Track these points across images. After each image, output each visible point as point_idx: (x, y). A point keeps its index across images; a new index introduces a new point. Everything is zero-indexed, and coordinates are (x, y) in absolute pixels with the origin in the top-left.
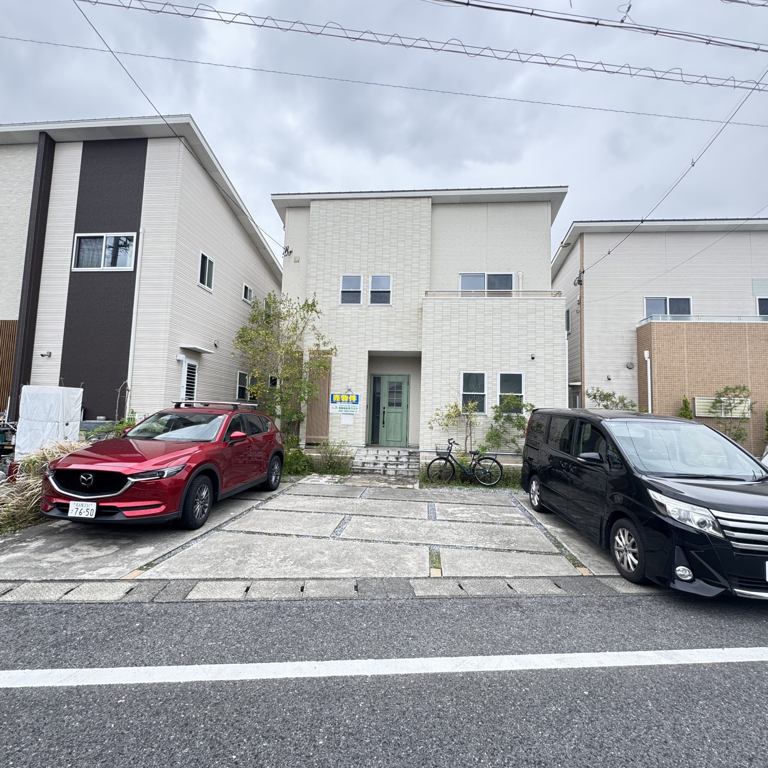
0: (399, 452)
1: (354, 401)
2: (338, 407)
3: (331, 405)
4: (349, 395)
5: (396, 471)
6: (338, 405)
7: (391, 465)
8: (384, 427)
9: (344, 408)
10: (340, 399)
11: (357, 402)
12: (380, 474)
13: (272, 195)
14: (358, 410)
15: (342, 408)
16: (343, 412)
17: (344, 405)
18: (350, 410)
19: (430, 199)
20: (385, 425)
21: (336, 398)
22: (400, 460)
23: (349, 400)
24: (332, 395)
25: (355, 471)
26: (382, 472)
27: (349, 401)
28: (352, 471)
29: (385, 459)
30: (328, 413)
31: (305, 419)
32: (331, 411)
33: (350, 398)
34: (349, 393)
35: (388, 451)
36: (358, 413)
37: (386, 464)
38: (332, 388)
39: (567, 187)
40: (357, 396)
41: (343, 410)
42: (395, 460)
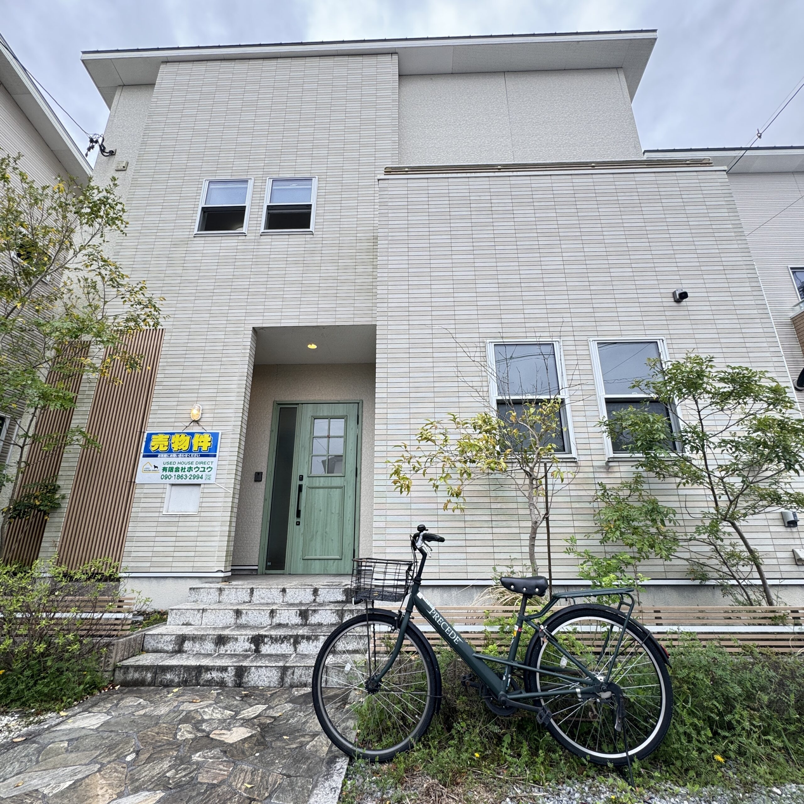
0: (315, 592)
1: (204, 448)
2: (160, 468)
3: (143, 462)
4: (192, 435)
5: (284, 670)
6: (160, 461)
7: (275, 640)
8: (298, 524)
9: (177, 470)
10: (170, 445)
11: (211, 452)
12: (222, 684)
13: (84, 52)
14: (213, 473)
15: (171, 470)
16: (173, 481)
17: (176, 461)
18: (192, 473)
19: (395, 57)
20: (301, 520)
21: (158, 443)
22: (314, 619)
23: (191, 445)
24: (150, 436)
25: (134, 675)
26: (229, 677)
27: (190, 450)
28: (119, 675)
29: (265, 620)
30: (132, 482)
31: (65, 505)
32: (140, 478)
33: (195, 442)
34: (195, 429)
35: (284, 590)
36: (212, 481)
37: (257, 640)
38: (151, 419)
39: (655, 31)
40: (215, 436)
41: (173, 474)
42: (298, 620)
